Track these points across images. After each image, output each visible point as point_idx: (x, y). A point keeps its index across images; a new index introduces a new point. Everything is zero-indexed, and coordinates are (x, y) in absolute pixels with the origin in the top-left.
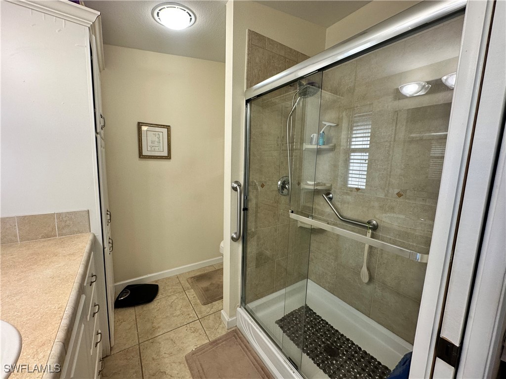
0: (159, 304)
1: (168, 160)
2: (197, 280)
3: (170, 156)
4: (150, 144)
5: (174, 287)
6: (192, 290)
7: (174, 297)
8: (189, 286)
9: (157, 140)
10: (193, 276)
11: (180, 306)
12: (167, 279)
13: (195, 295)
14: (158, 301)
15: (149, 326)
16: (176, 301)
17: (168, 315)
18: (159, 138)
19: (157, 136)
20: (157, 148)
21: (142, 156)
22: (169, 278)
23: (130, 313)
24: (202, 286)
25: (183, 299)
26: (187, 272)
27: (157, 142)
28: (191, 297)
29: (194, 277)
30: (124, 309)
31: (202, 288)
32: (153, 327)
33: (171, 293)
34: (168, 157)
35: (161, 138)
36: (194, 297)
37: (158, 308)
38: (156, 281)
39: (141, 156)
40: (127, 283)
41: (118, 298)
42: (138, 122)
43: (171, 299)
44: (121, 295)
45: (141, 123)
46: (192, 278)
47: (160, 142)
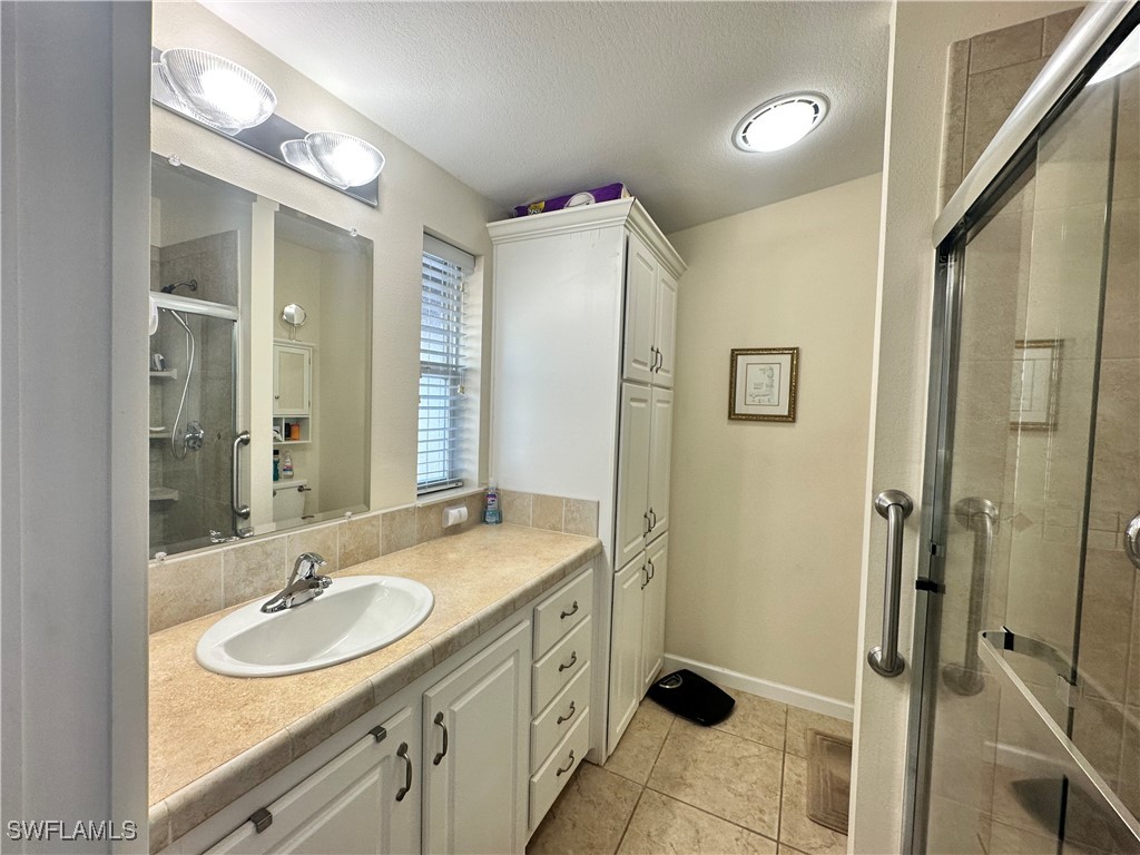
0: (718, 741)
1: (788, 424)
2: (829, 749)
3: (794, 415)
4: (751, 390)
5: (766, 728)
6: (804, 764)
7: (755, 750)
8: (801, 747)
9: (767, 381)
10: (828, 732)
11: (754, 778)
12: (761, 700)
13: (803, 780)
14: (719, 734)
15: (677, 768)
16: (752, 761)
17: (721, 776)
18: (771, 377)
19: (769, 373)
20: (766, 398)
21: (735, 414)
22: (768, 702)
23: (664, 722)
24: (834, 772)
25: (771, 767)
26: (818, 714)
27: (767, 386)
28: (790, 777)
29: (825, 737)
30: (660, 708)
31: (831, 774)
32: (681, 777)
33: (752, 734)
34: (791, 417)
35: (776, 378)
36: (799, 783)
37: (710, 749)
38: (738, 693)
39: (733, 415)
40: (686, 664)
41: (661, 681)
42: (733, 350)
43: (743, 748)
44: (667, 679)
45: (737, 350)
46: (818, 733)
47: (772, 386)
